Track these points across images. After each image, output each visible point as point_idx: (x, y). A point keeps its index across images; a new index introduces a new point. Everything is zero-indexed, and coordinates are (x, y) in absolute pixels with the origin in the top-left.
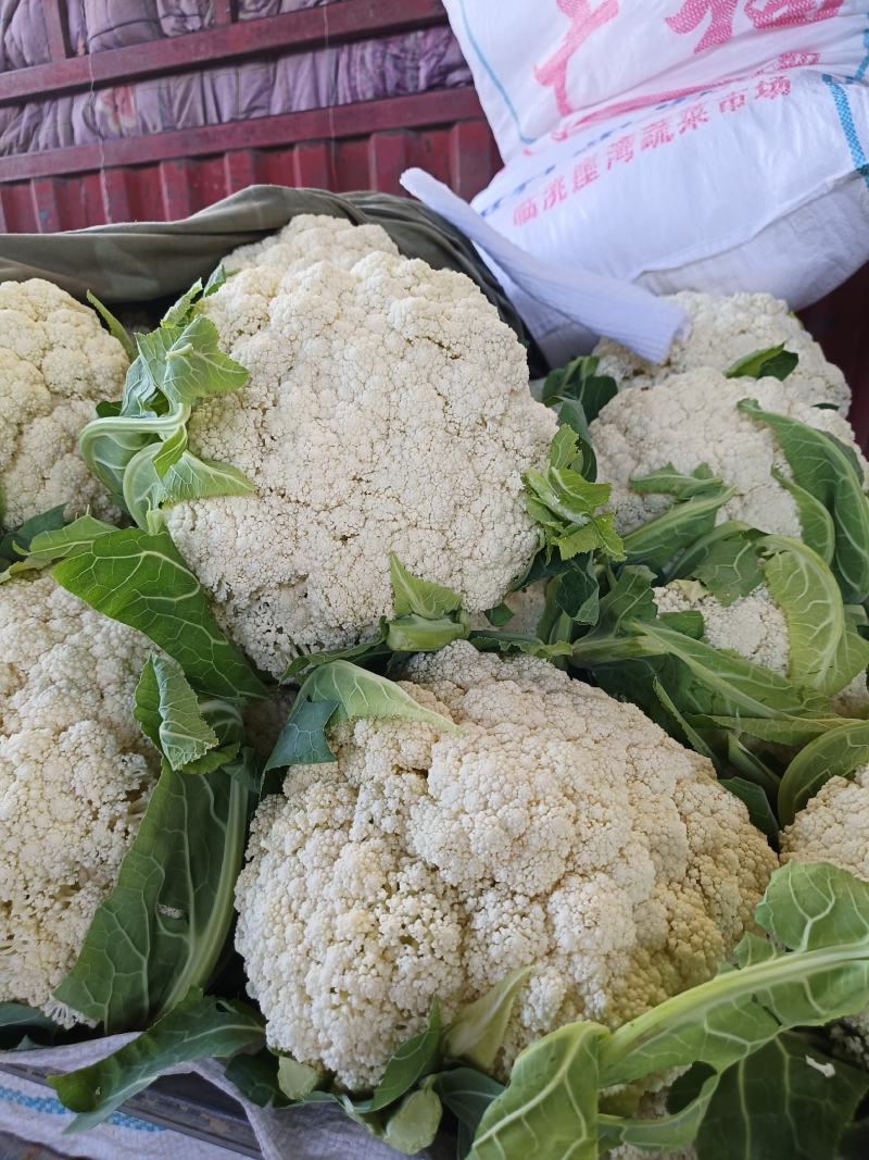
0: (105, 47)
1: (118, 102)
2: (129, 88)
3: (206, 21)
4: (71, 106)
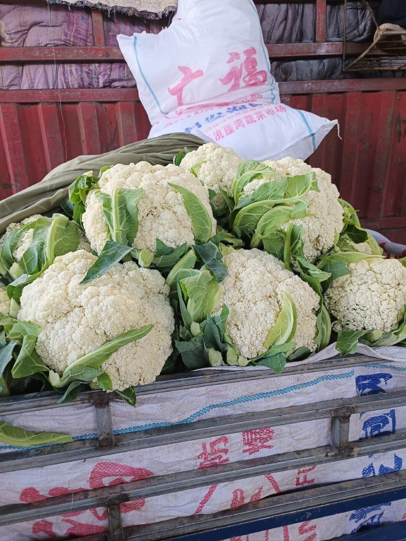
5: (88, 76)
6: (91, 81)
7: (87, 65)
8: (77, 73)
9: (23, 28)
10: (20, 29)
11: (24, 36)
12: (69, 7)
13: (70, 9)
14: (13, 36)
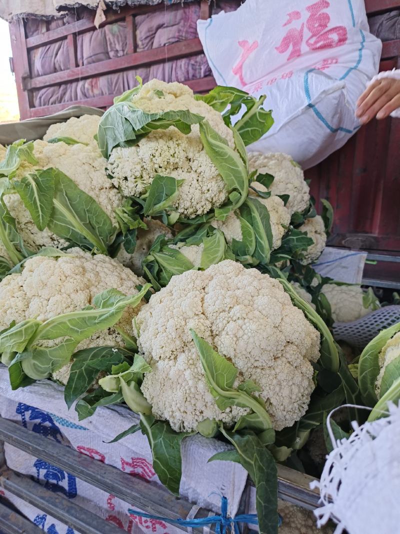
0: (89, 63)
1: (93, 84)
2: (98, 79)
3: (125, 52)
4: (77, 86)
5: (193, 69)
6: (195, 73)
7: (195, 57)
8: (184, 67)
9: (151, 33)
10: (148, 34)
11: (152, 40)
12: (182, 4)
13: (183, 6)
14: (144, 42)
